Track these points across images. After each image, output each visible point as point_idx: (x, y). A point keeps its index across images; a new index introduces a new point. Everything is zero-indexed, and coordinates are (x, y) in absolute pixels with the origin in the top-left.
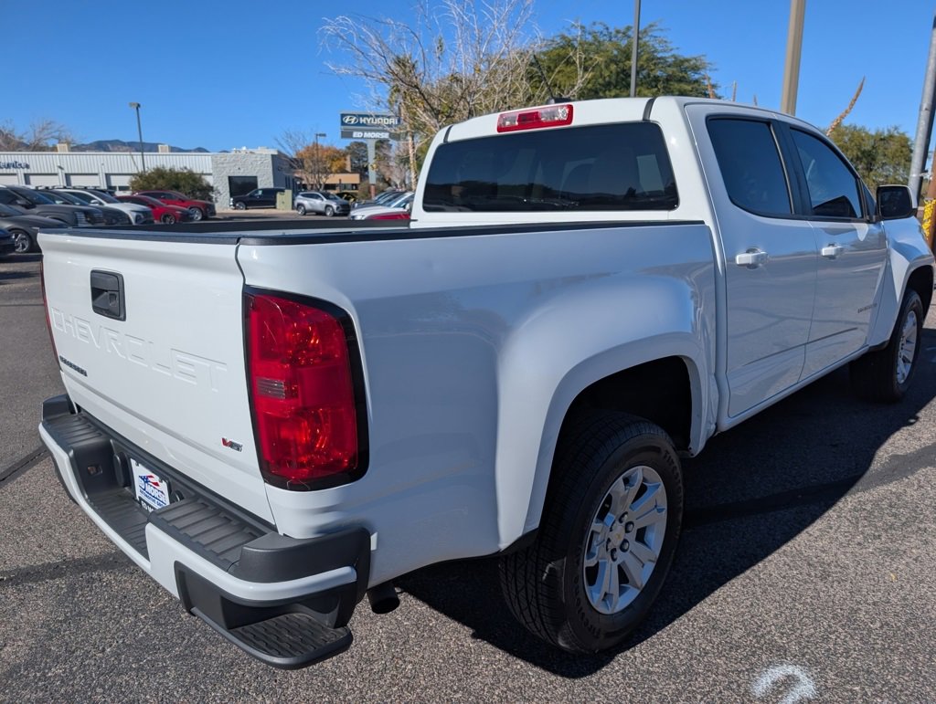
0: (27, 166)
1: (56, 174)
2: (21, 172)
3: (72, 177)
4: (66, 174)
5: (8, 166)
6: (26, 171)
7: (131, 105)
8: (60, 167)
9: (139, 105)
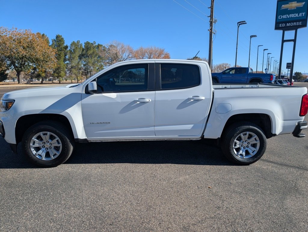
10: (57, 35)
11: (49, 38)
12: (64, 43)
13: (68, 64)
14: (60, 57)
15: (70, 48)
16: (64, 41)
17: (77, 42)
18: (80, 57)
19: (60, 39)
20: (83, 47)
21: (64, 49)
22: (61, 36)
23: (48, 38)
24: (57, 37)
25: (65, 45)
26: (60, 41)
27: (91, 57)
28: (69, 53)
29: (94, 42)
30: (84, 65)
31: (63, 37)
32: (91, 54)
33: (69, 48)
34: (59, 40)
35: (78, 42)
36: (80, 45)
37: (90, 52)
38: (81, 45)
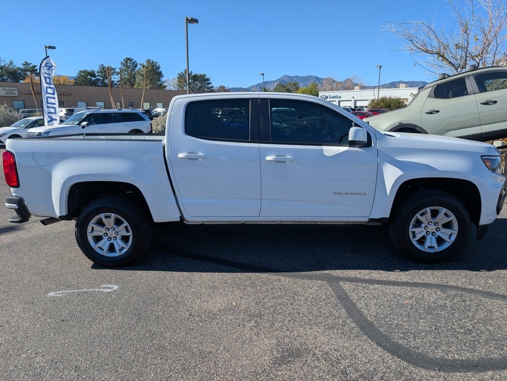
0: (340, 97)
1: (351, 101)
2: (337, 100)
3: (357, 102)
4: (355, 100)
5: (333, 97)
6: (340, 99)
7: (377, 67)
8: (353, 98)
9: (381, 67)
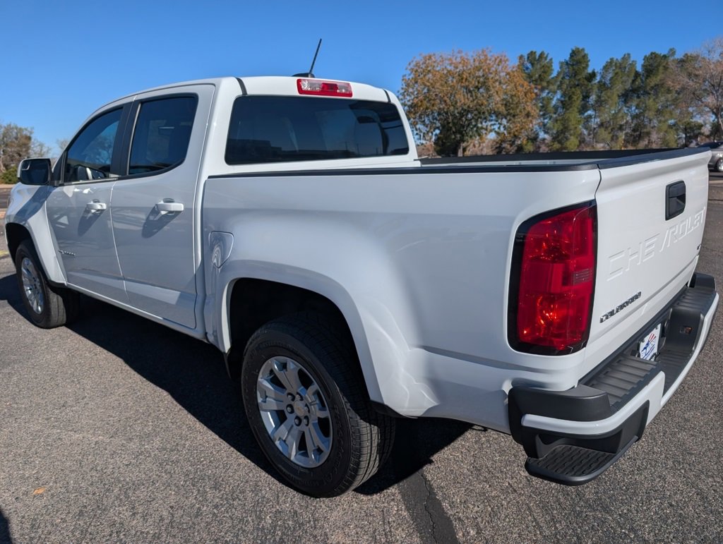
10: (574, 49)
11: (553, 60)
12: (587, 65)
13: (590, 117)
14: (571, 103)
15: (602, 76)
16: (589, 61)
17: (623, 58)
18: (626, 97)
19: (579, 57)
20: (639, 68)
21: (586, 82)
22: (583, 50)
23: (551, 59)
24: (574, 53)
25: (590, 70)
26: (579, 62)
27: (656, 94)
28: (596, 90)
29: (671, 50)
30: (635, 117)
31: (586, 52)
32: (656, 85)
33: (598, 78)
34: (577, 60)
35: (626, 57)
36: (630, 64)
37: (654, 81)
38: (633, 65)
